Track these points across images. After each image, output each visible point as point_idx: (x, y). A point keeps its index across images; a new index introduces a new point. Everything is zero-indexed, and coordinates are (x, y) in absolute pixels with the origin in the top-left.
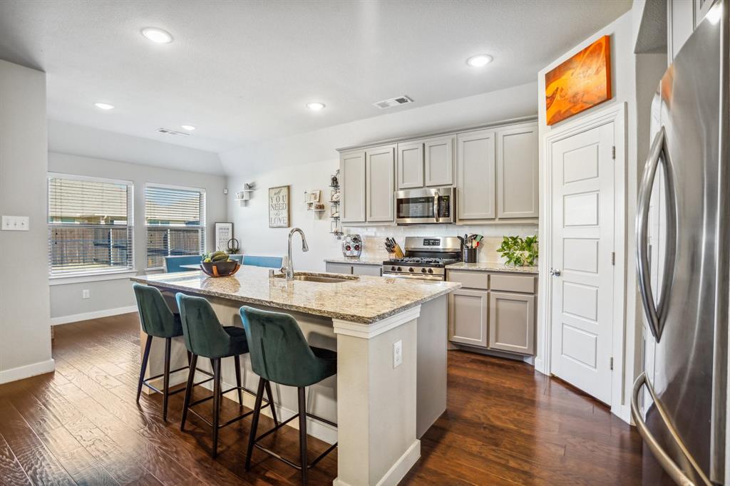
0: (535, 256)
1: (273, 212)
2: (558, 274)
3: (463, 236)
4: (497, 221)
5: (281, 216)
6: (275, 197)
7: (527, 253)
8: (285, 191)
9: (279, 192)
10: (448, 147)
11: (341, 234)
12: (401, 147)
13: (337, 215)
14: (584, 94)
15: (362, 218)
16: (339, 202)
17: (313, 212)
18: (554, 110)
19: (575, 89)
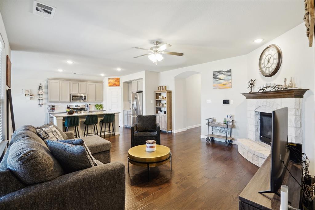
0: (103, 107)
2: (111, 110)
4: (95, 101)
10: (85, 85)
11: (42, 105)
12: (72, 83)
13: (41, 98)
14: (116, 84)
15: (58, 100)
16: (42, 94)
17: (28, 97)
18: (110, 84)
19: (114, 83)
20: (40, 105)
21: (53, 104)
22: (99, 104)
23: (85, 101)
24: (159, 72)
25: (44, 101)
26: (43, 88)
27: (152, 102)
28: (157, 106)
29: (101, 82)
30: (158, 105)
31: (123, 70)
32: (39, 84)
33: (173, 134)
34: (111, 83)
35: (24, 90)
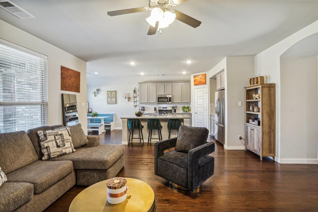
0: (190, 110)
1: (109, 99)
2: (196, 113)
3: (173, 106)
4: (181, 103)
5: (112, 101)
6: (110, 94)
7: (188, 110)
8: (114, 93)
9: (112, 93)
10: (170, 86)
11: (137, 106)
12: (158, 84)
13: (135, 101)
14: (201, 82)
15: (147, 102)
16: (136, 97)
17: (127, 99)
18: (195, 83)
19: (200, 81)
20: (135, 106)
21: (144, 105)
22: (187, 106)
23: (170, 103)
24: (256, 55)
25: (138, 103)
26: (137, 91)
27: (240, 104)
28: (250, 111)
29: (189, 81)
30: (251, 108)
31: (194, 62)
32: (134, 88)
33: (276, 163)
34: (196, 81)
35: (124, 94)
